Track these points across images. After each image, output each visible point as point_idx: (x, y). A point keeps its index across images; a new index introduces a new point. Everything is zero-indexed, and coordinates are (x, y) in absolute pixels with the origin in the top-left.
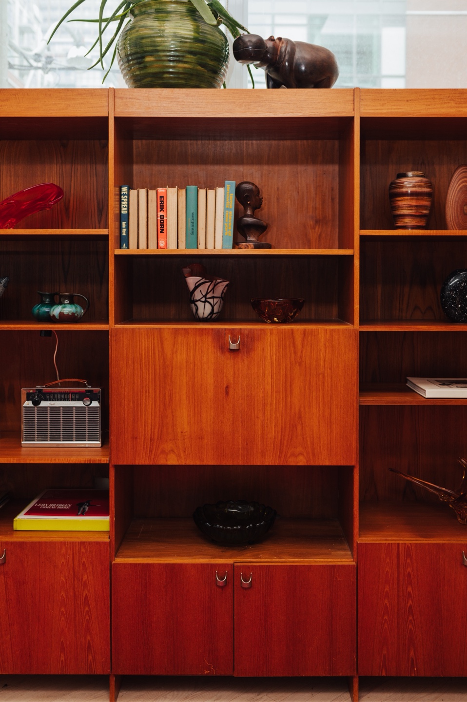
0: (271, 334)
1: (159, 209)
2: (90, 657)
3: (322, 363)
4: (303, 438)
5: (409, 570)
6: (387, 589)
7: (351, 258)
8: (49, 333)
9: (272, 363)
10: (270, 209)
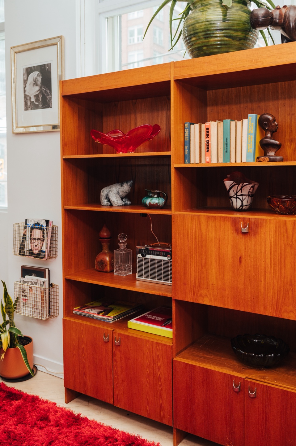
0: (270, 223)
1: (206, 137)
2: (162, 413)
4: (293, 300)
8: (145, 215)
9: (271, 244)
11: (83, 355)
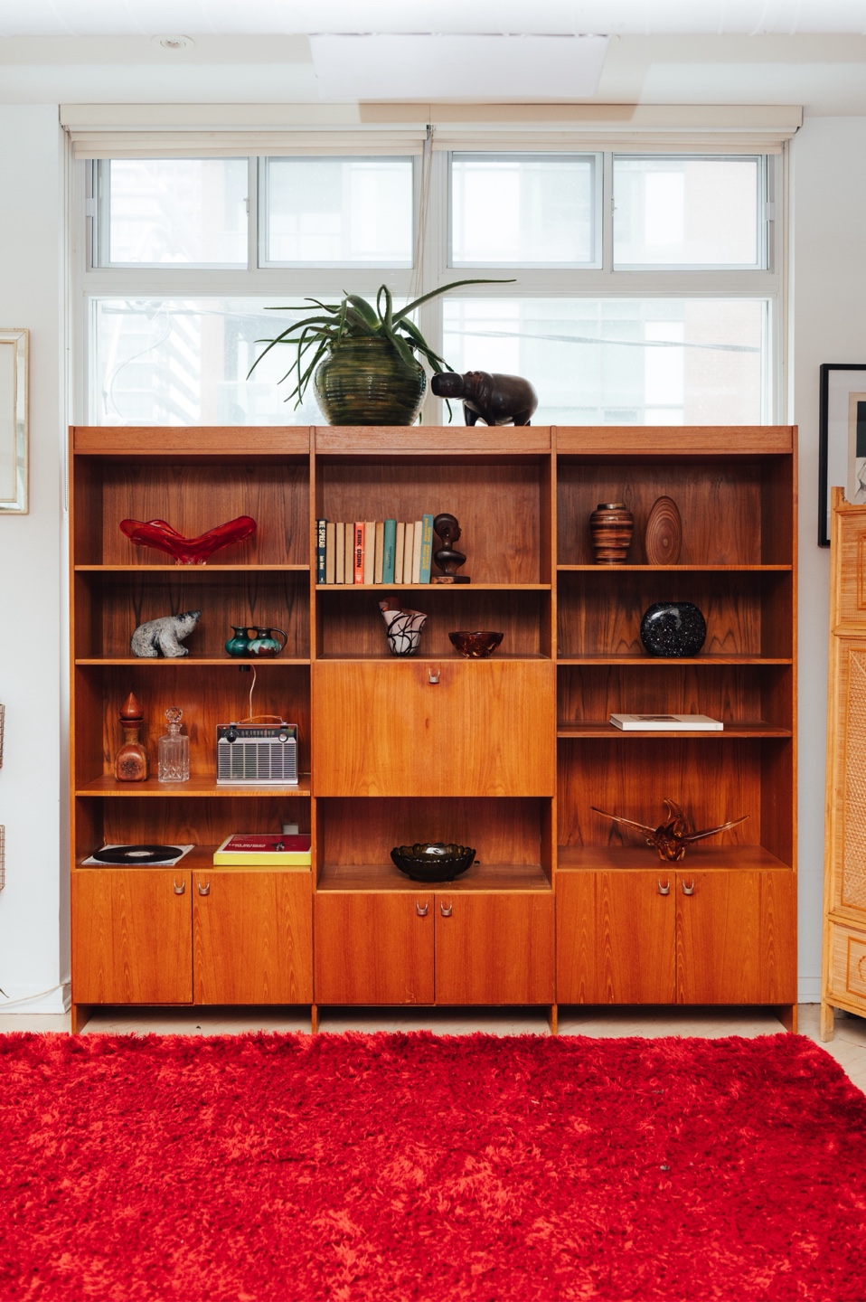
0: (470, 667)
1: (357, 544)
2: (293, 987)
3: (520, 696)
4: (502, 770)
5: (606, 899)
6: (585, 918)
7: (549, 592)
8: (248, 667)
9: (471, 696)
10: (468, 537)
11: (124, 931)
